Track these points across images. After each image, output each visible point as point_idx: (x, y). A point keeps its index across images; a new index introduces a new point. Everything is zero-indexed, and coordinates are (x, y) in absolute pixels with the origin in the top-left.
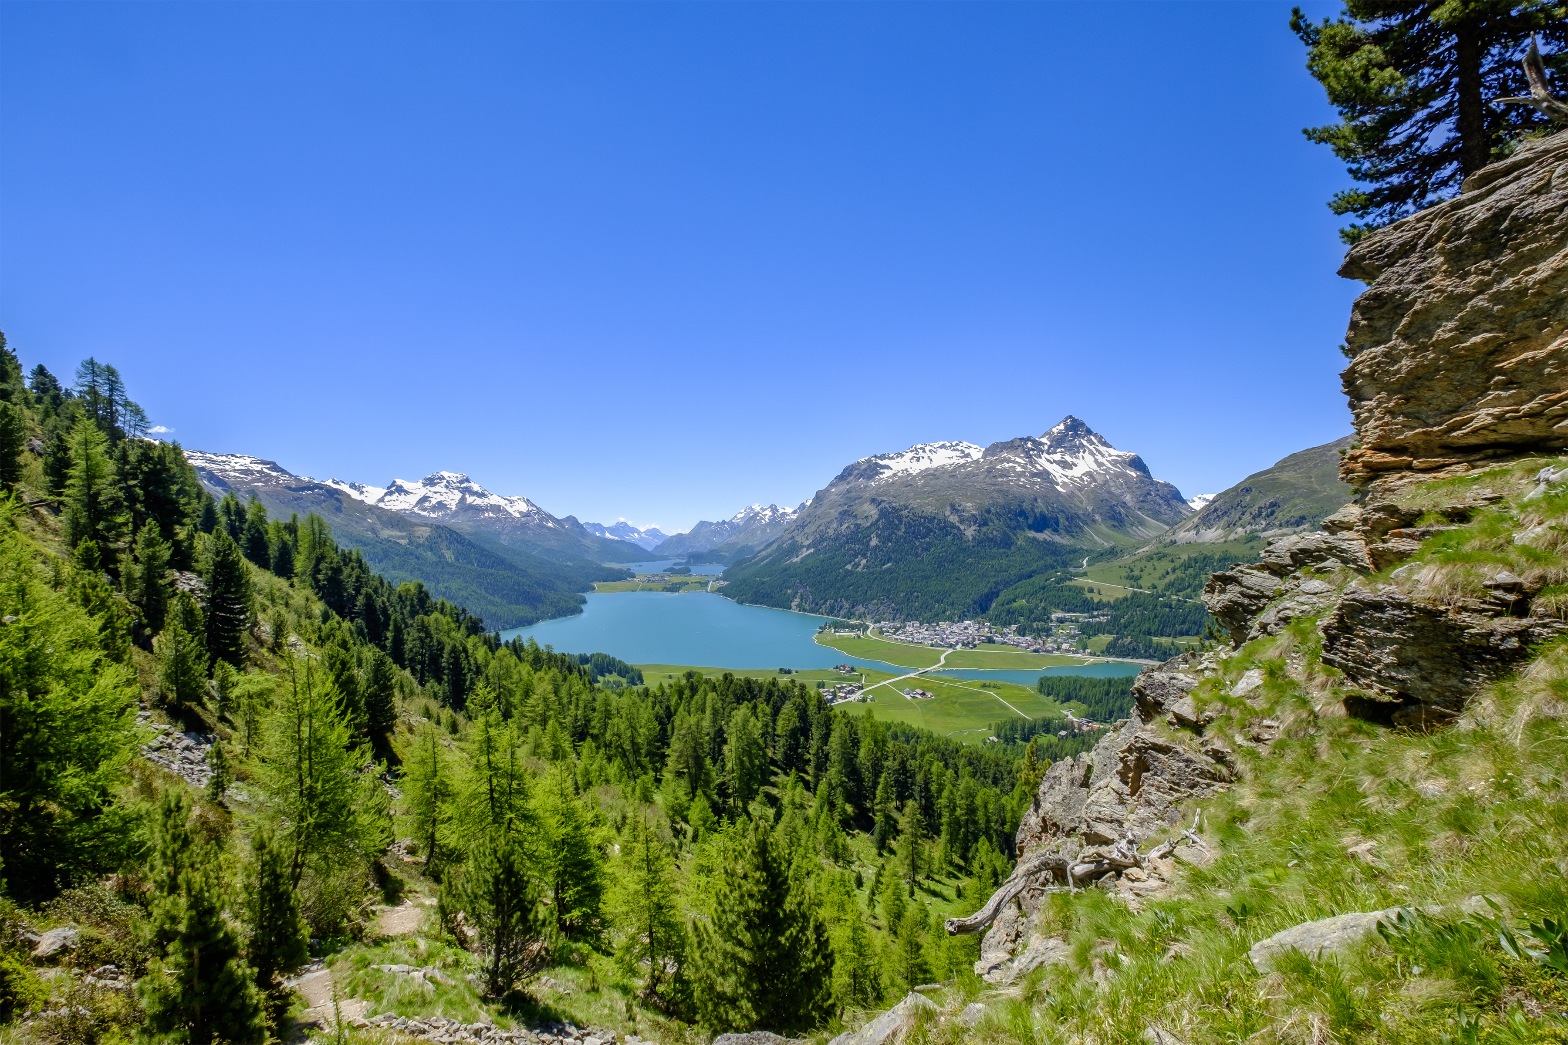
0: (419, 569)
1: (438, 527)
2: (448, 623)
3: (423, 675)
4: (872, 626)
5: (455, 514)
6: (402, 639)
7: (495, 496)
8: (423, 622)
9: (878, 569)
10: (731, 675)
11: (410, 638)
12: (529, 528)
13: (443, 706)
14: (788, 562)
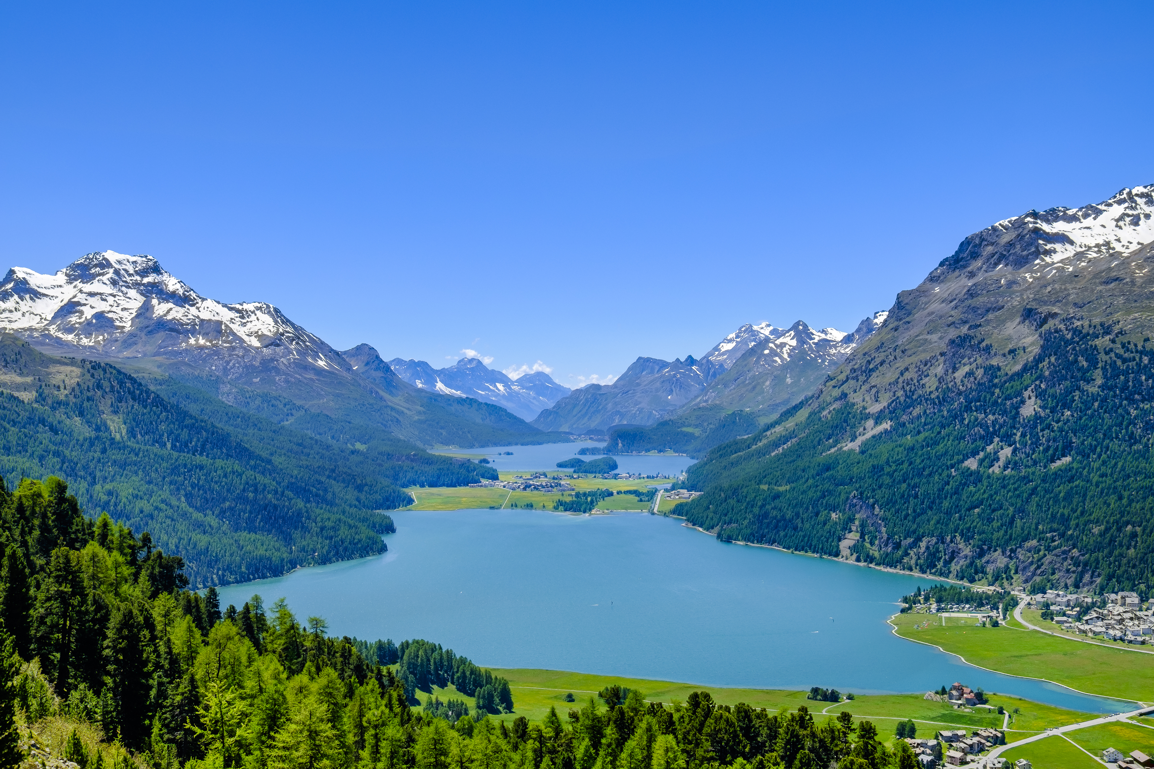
0: (57, 454)
1: (96, 366)
2: (117, 565)
3: (64, 675)
4: (1024, 598)
5: (130, 341)
6: (26, 597)
7: (209, 303)
8: (68, 561)
9: (1039, 470)
10: (707, 697)
11: (41, 596)
12: (278, 371)
13: (109, 740)
14: (833, 450)
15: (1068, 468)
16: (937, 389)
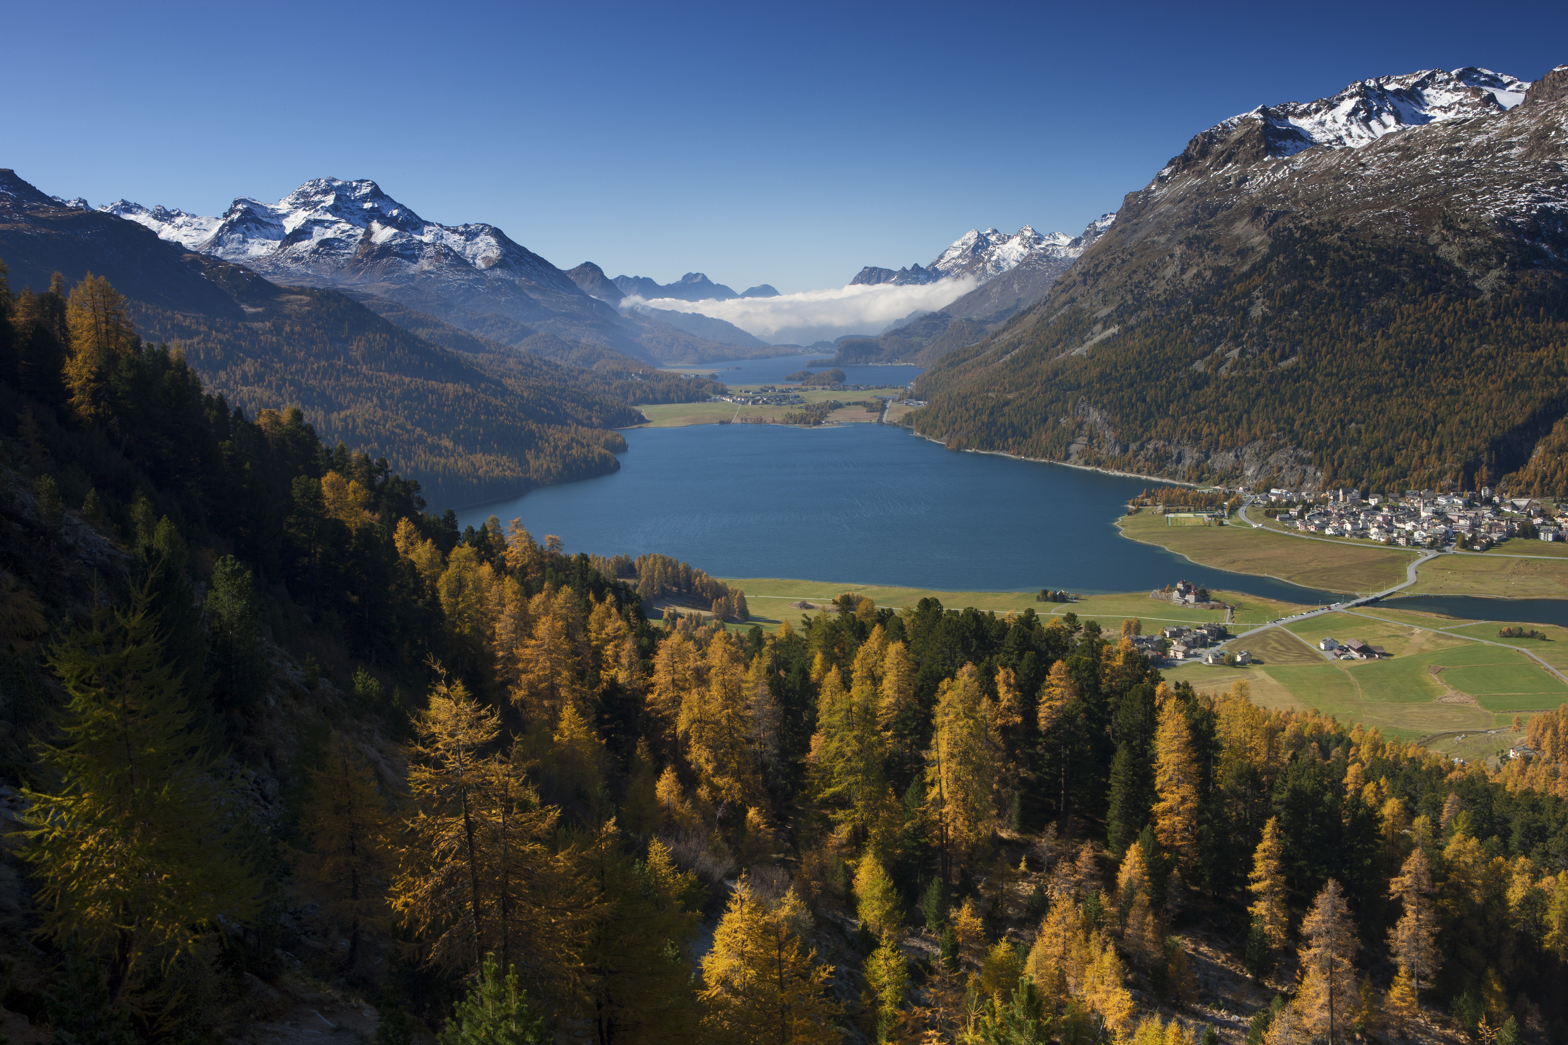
1: (323, 293)
4: (1249, 498)
5: (354, 266)
9: (1267, 370)
14: (1062, 355)
15: (1294, 369)
16: (1165, 292)
